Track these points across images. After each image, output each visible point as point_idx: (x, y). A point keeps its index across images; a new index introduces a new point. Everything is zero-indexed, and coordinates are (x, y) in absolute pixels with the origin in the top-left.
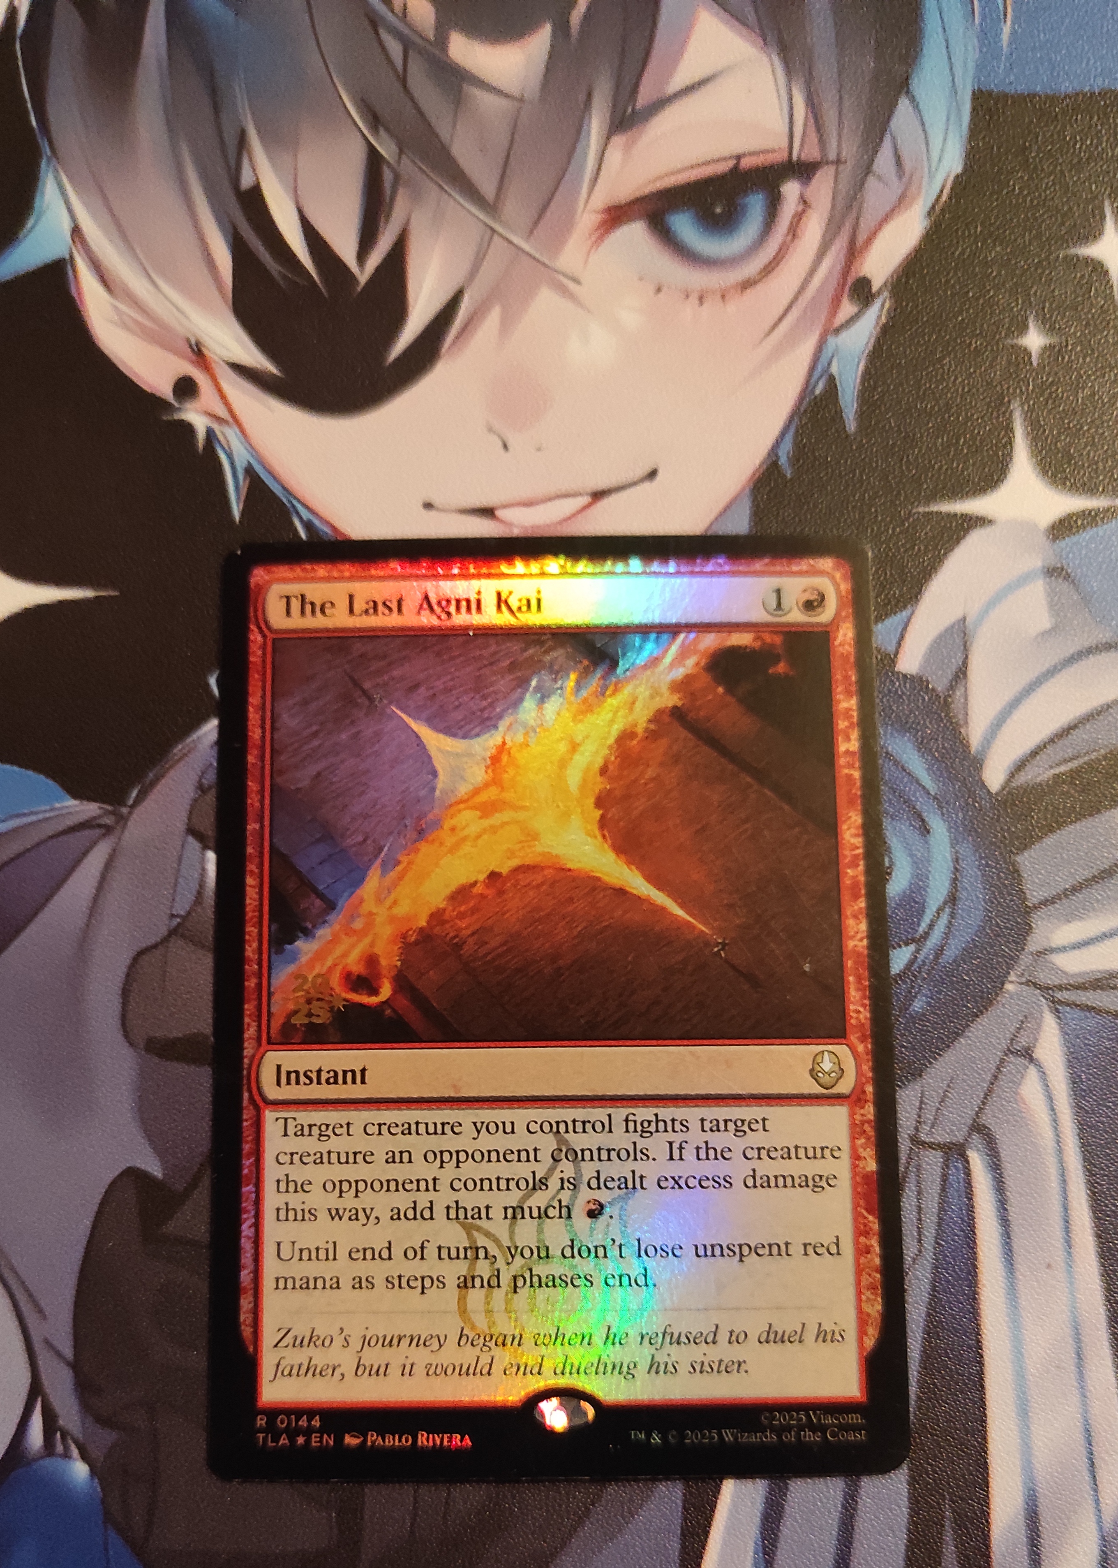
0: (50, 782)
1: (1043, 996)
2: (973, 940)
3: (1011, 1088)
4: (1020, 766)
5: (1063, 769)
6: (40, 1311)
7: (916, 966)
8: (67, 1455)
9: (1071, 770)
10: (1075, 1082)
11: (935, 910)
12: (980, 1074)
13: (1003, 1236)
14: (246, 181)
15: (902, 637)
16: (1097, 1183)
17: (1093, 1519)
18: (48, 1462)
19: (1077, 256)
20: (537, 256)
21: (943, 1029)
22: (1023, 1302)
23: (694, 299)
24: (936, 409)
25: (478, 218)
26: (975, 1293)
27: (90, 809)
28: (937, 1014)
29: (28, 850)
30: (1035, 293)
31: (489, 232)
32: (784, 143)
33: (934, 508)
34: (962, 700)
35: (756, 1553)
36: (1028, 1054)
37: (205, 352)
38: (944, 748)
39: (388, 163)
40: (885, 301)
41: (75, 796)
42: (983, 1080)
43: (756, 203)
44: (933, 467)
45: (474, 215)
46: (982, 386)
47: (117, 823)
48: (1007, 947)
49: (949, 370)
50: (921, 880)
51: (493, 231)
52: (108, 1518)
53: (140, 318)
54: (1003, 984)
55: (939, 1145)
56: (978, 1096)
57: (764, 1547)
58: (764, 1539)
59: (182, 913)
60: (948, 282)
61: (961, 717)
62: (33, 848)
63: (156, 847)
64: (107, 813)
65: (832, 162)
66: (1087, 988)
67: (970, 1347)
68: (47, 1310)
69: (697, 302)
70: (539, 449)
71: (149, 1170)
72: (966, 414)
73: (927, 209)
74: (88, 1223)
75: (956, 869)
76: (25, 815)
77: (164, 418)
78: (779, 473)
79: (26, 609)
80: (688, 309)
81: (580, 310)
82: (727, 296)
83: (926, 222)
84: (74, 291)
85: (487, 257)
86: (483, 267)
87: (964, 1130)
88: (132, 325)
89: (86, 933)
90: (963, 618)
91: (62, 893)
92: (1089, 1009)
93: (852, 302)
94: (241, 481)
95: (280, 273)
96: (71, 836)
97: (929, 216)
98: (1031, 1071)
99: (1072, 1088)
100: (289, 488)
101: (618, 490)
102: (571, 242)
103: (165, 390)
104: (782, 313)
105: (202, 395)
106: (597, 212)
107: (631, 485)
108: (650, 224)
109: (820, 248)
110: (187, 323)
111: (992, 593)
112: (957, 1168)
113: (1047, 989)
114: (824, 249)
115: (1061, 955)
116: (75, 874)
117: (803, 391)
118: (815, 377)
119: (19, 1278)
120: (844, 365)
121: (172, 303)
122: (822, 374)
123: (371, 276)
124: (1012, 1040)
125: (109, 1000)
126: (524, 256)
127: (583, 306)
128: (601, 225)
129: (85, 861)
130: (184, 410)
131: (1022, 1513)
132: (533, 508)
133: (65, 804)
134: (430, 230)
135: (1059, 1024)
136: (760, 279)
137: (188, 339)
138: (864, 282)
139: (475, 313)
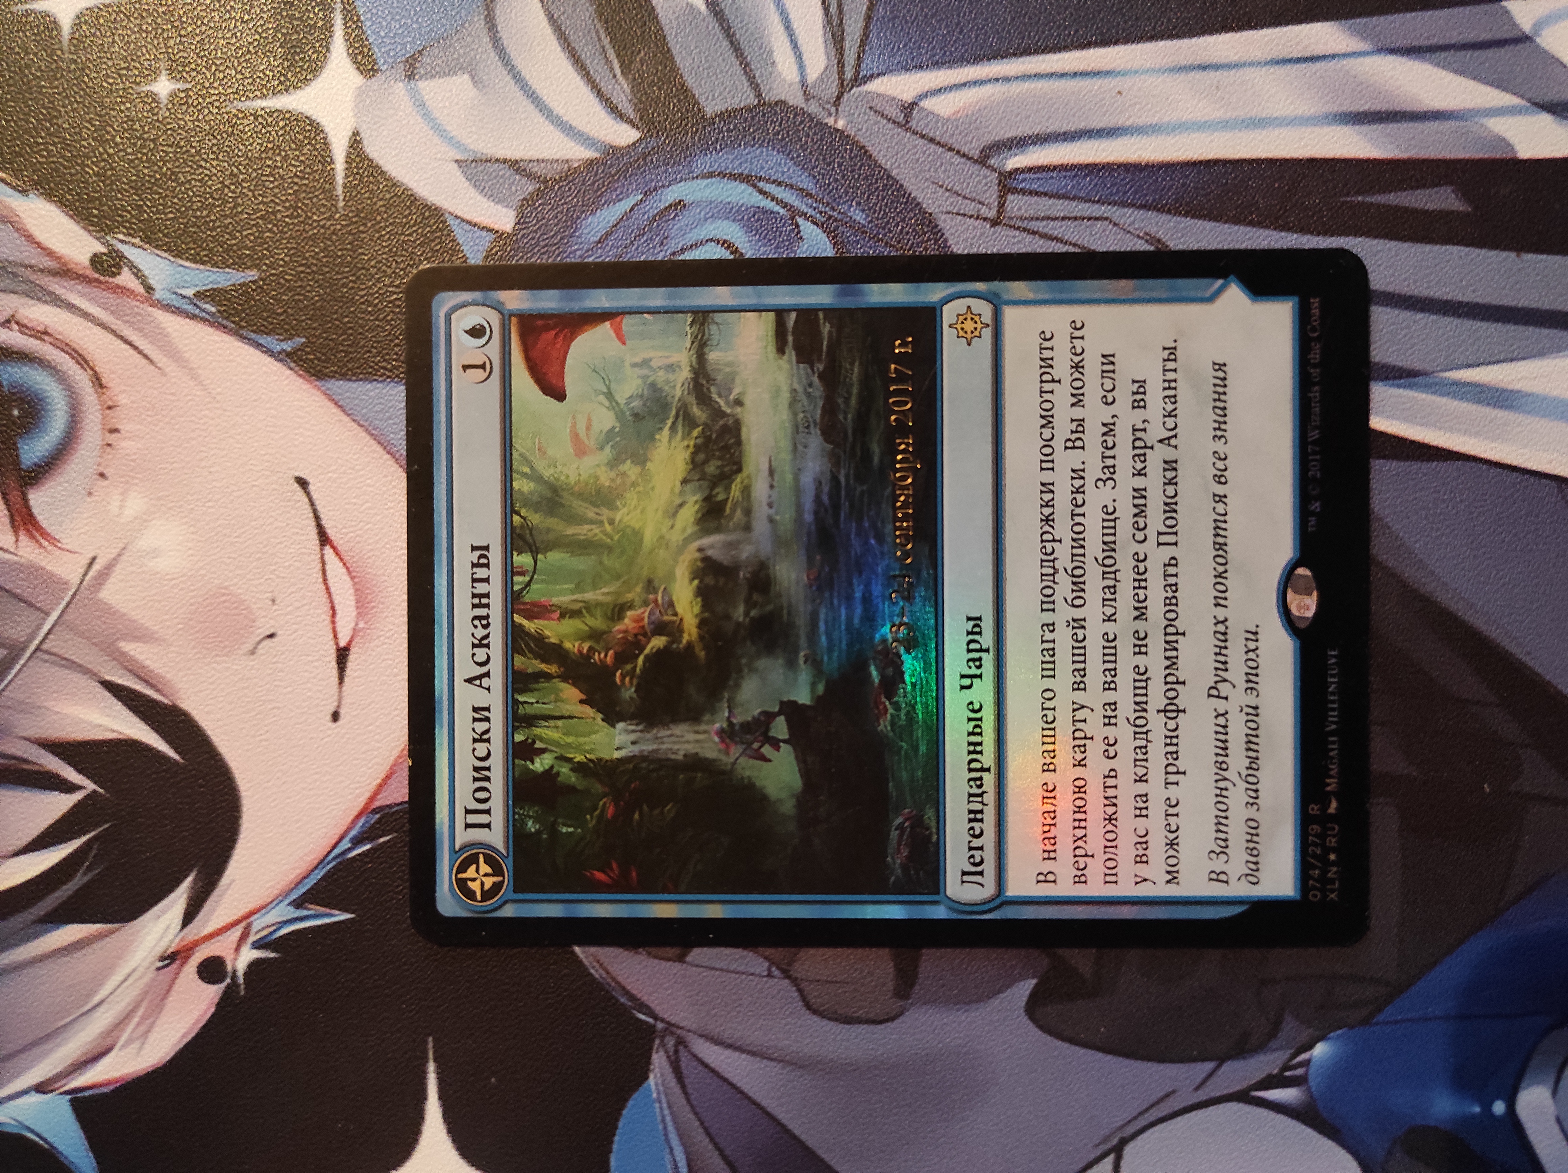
0: (630, 1103)
1: (850, 90)
2: (793, 158)
3: (943, 125)
4: (613, 108)
5: (616, 64)
6: (1167, 1095)
7: (818, 216)
8: (1307, 1063)
9: (617, 56)
11: (761, 197)
12: (929, 156)
13: (1090, 137)
15: (475, 225)
17: (1361, 60)
18: (1313, 1083)
19: (70, 40)
20: (64, 603)
21: (883, 190)
22: (1155, 120)
23: (111, 438)
25: (24, 665)
27: (659, 1060)
28: (869, 195)
29: (702, 1124)
30: (109, 84)
33: (340, 190)
34: (543, 164)
36: (909, 108)
37: (169, 952)
38: (593, 184)
40: (116, 239)
42: (935, 152)
43: (10, 374)
44: (295, 191)
45: (20, 670)
46: (210, 141)
47: (672, 1033)
48: (800, 125)
50: (731, 209)
51: (38, 649)
54: (837, 130)
55: (1000, 197)
56: (952, 157)
59: (766, 964)
60: (97, 174)
61: (560, 167)
63: (697, 994)
64: (663, 1045)
66: (842, 47)
68: (1166, 1089)
69: (115, 435)
70: (273, 601)
71: (1028, 992)
73: (17, 194)
74: (1082, 1051)
76: (665, 1128)
77: (242, 993)
78: (299, 350)
79: (449, 1132)
80: (125, 445)
81: (124, 558)
82: (110, 403)
83: (31, 196)
84: (105, 1090)
85: (66, 656)
86: (77, 660)
87: (985, 171)
88: (143, 1028)
89: (789, 1063)
90: (457, 161)
91: (746, 1088)
92: (863, 43)
93: (119, 274)
94: (310, 912)
95: (85, 874)
96: (687, 1081)
97: (24, 192)
98: (927, 104)
99: (943, 64)
100: (316, 862)
101: (317, 518)
102: (49, 568)
103: (212, 993)
104: (128, 347)
105: (218, 953)
106: (17, 540)
107: (312, 504)
108: (30, 484)
109: (59, 306)
110: (141, 969)
111: (431, 132)
112: (1024, 180)
113: (842, 83)
114: (58, 301)
115: (808, 71)
116: (727, 1075)
117: (212, 325)
118: (197, 311)
119: (1135, 1118)
120: (186, 281)
121: (119, 986)
122: (196, 305)
123: (88, 778)
124: (894, 122)
125: (856, 1037)
126: (66, 617)
127: (119, 555)
128: (33, 537)
129: (713, 1065)
130: (234, 972)
131: (1357, 127)
132: (337, 608)
133: (653, 1087)
134: (38, 716)
135: (879, 75)
136: (92, 369)
137: (159, 969)
138: (96, 260)
139: (126, 668)
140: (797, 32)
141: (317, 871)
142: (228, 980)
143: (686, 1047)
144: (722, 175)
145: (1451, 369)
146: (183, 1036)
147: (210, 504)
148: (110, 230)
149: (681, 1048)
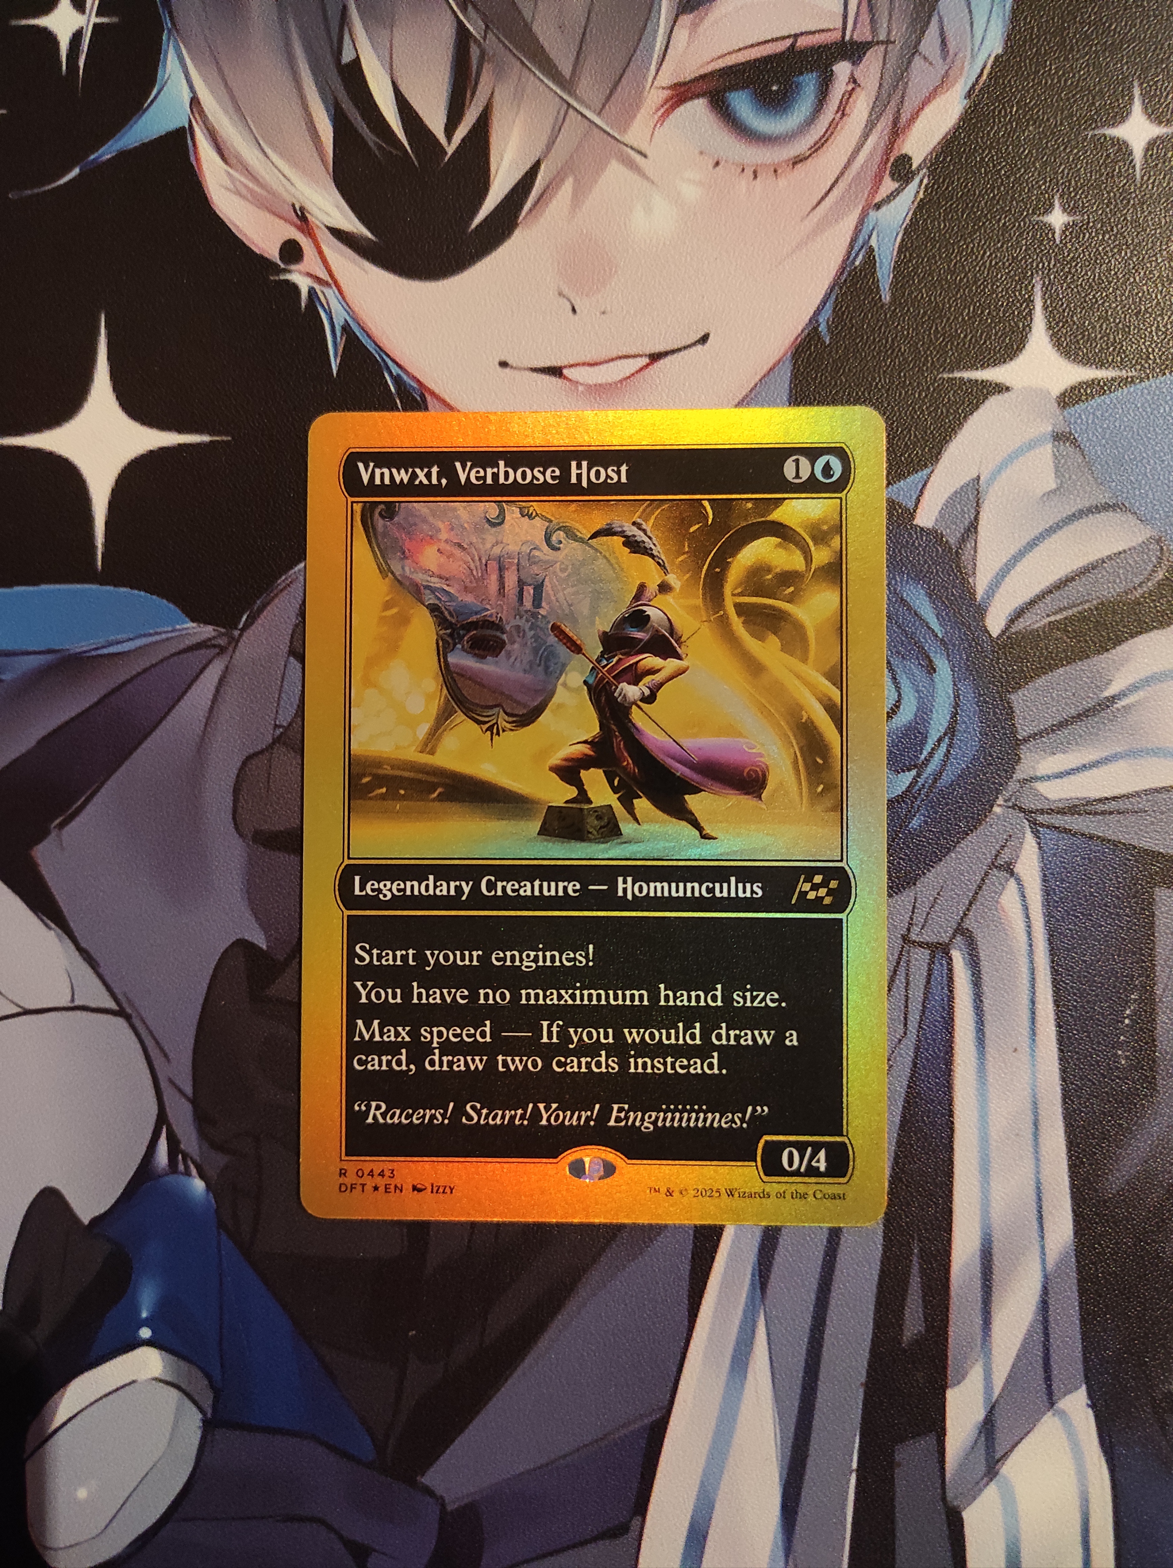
0: (171, 606)
1: (1027, 819)
2: (968, 767)
3: (993, 898)
4: (1019, 613)
5: (1058, 617)
6: (166, 1056)
7: (917, 788)
8: (188, 1173)
9: (1066, 618)
10: (1047, 892)
11: (936, 739)
12: (966, 884)
13: (977, 1023)
14: (347, 57)
15: (922, 492)
16: (1063, 981)
17: (1038, 1260)
18: (171, 1178)
19: (1104, 135)
20: (608, 129)
21: (937, 844)
22: (990, 1079)
23: (749, 172)
24: (965, 280)
25: (556, 93)
26: (951, 1070)
27: (207, 631)
28: (933, 832)
29: (153, 666)
30: (1063, 171)
31: (565, 106)
32: (839, 24)
33: (957, 375)
34: (972, 552)
35: (753, 1275)
36: (1009, 869)
37: (307, 215)
38: (953, 595)
39: (476, 40)
40: (924, 177)
41: (193, 621)
42: (969, 890)
43: (809, 83)
44: (959, 335)
45: (552, 89)
46: (1008, 260)
47: (229, 643)
48: (998, 775)
49: (979, 244)
50: (926, 714)
51: (569, 104)
52: (221, 1225)
53: (251, 185)
54: (992, 807)
55: (927, 944)
56: (964, 904)
57: (760, 1271)
58: (760, 1264)
59: (285, 724)
60: (982, 159)
61: (970, 567)
62: (157, 664)
63: (261, 665)
64: (221, 635)
65: (882, 42)
66: (1065, 813)
67: (943, 1115)
68: (171, 1055)
69: (752, 176)
70: (604, 313)
71: (256, 942)
72: (992, 287)
73: (967, 89)
74: (205, 986)
75: (957, 703)
76: (151, 635)
77: (272, 278)
78: (819, 338)
79: (151, 452)
80: (743, 183)
81: (645, 182)
82: (779, 171)
83: (965, 102)
84: (192, 158)
85: (563, 130)
86: (558, 139)
87: (951, 932)
88: (244, 191)
89: (202, 739)
90: (979, 477)
91: (182, 703)
92: (1066, 831)
93: (893, 179)
94: (339, 339)
95: (376, 143)
96: (190, 654)
97: (968, 95)
98: (1012, 883)
99: (1047, 900)
100: (381, 345)
101: (673, 352)
102: (639, 116)
103: (272, 252)
104: (828, 187)
105: (305, 258)
106: (663, 88)
107: (685, 348)
108: (712, 100)
109: (866, 126)
110: (293, 190)
111: (1005, 455)
112: (941, 965)
113: (1032, 812)
114: (870, 126)
115: (1046, 783)
116: (194, 687)
117: (844, 261)
118: (856, 248)
119: (147, 1028)
120: (883, 239)
121: (280, 171)
122: (862, 247)
123: (458, 148)
124: (996, 856)
125: (222, 797)
126: (596, 130)
127: (647, 178)
128: (666, 101)
129: (202, 676)
130: (290, 271)
131: (979, 1253)
132: (596, 368)
133: (185, 626)
134: (511, 104)
135: (1039, 844)
136: (810, 155)
137: (293, 205)
138: (905, 159)
139: (550, 183)
140: (1081, 775)
141: (373, 345)
142: (282, 266)
143: (218, 654)
144: (956, 705)
145: (766, 1320)
146: (235, 225)
147: (689, 259)
148: (932, 173)
149: (217, 650)
